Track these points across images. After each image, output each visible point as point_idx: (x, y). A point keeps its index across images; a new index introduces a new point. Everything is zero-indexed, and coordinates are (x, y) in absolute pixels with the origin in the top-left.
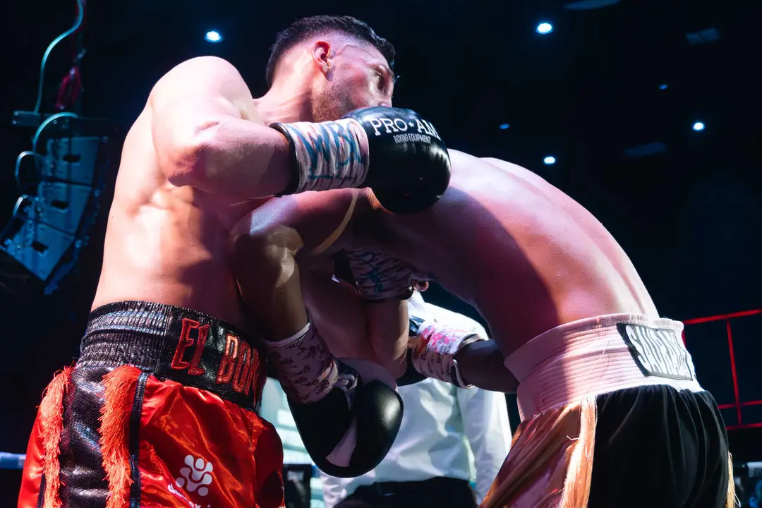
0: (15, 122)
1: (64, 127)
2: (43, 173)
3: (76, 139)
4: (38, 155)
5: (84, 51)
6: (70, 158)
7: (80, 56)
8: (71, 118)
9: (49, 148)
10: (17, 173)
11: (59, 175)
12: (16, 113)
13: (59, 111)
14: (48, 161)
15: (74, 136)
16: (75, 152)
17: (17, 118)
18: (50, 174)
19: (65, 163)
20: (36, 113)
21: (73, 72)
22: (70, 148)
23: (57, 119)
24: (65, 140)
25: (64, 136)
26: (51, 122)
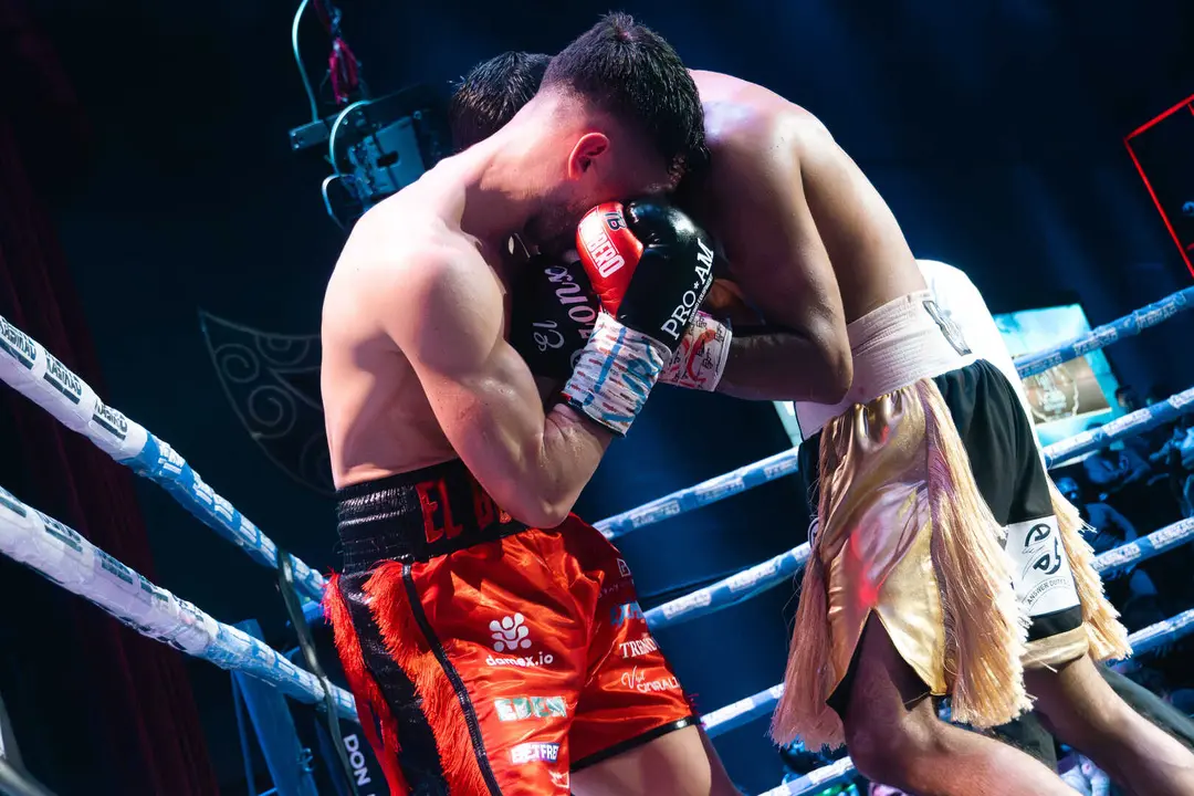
0: (297, 146)
1: (360, 122)
2: (362, 197)
3: (381, 133)
4: (343, 175)
5: (337, 12)
6: (387, 160)
7: (336, 21)
8: (362, 108)
9: (353, 159)
10: (330, 211)
11: (382, 190)
12: (293, 134)
13: (344, 106)
14: (360, 177)
15: (377, 129)
16: (388, 150)
17: (296, 139)
18: (371, 193)
19: (383, 169)
20: (316, 122)
21: (337, 47)
22: (380, 149)
23: (348, 116)
24: (368, 140)
25: (366, 135)
26: (341, 124)
